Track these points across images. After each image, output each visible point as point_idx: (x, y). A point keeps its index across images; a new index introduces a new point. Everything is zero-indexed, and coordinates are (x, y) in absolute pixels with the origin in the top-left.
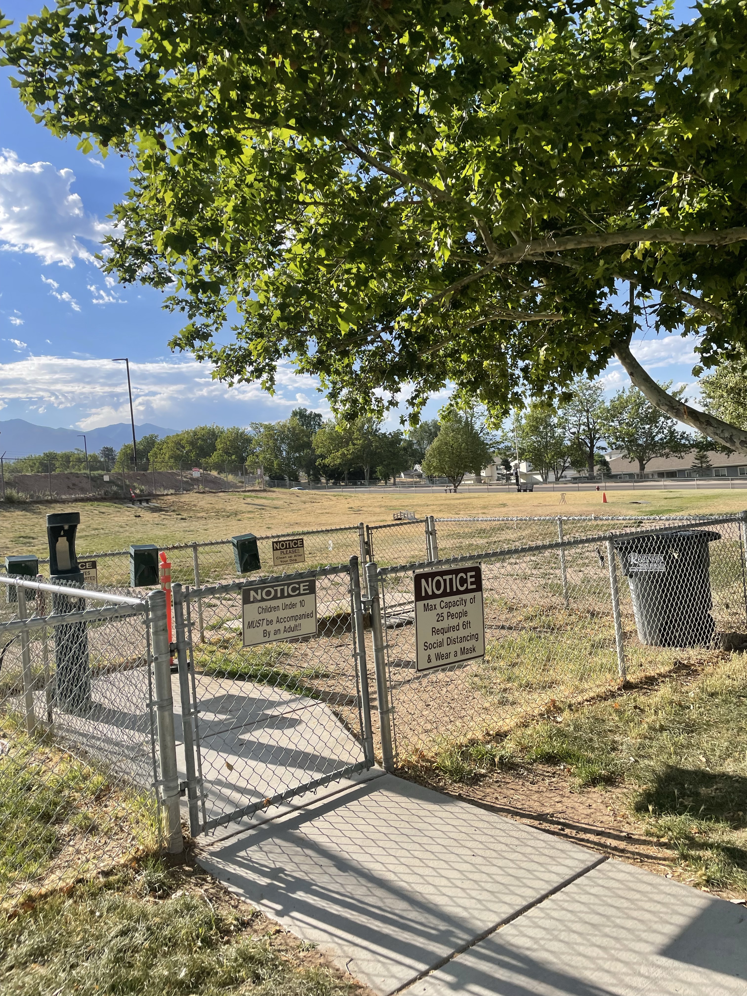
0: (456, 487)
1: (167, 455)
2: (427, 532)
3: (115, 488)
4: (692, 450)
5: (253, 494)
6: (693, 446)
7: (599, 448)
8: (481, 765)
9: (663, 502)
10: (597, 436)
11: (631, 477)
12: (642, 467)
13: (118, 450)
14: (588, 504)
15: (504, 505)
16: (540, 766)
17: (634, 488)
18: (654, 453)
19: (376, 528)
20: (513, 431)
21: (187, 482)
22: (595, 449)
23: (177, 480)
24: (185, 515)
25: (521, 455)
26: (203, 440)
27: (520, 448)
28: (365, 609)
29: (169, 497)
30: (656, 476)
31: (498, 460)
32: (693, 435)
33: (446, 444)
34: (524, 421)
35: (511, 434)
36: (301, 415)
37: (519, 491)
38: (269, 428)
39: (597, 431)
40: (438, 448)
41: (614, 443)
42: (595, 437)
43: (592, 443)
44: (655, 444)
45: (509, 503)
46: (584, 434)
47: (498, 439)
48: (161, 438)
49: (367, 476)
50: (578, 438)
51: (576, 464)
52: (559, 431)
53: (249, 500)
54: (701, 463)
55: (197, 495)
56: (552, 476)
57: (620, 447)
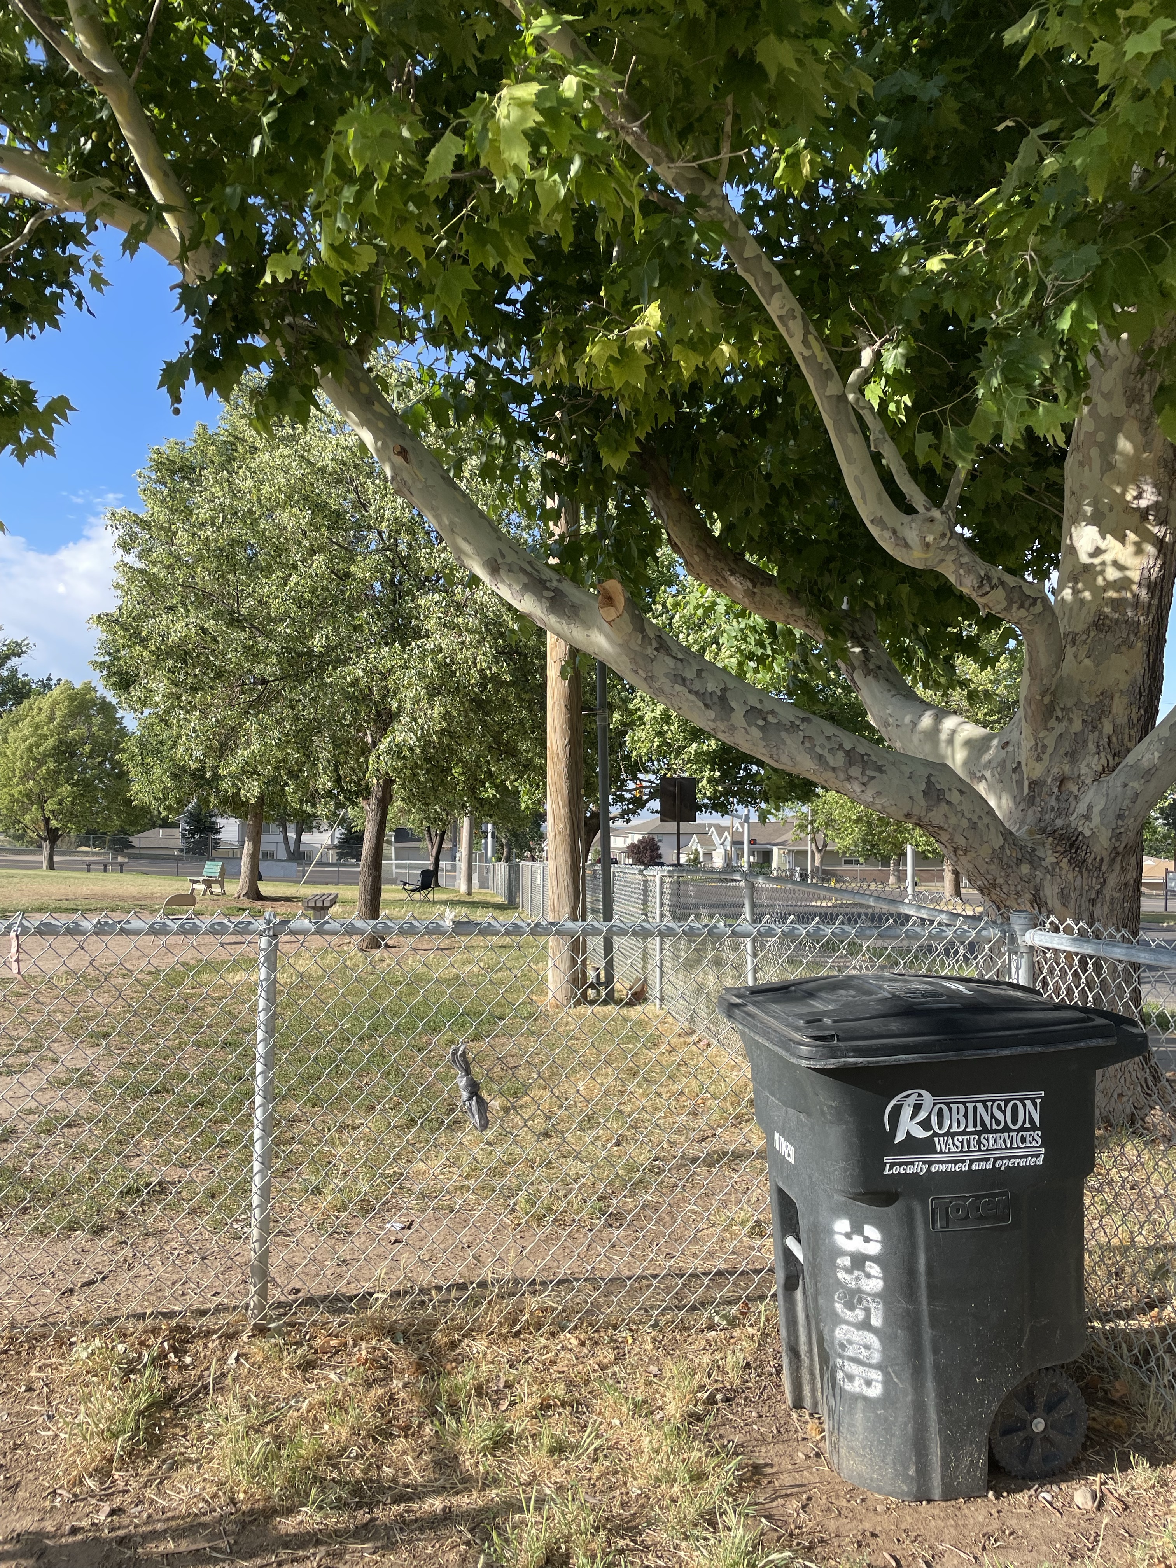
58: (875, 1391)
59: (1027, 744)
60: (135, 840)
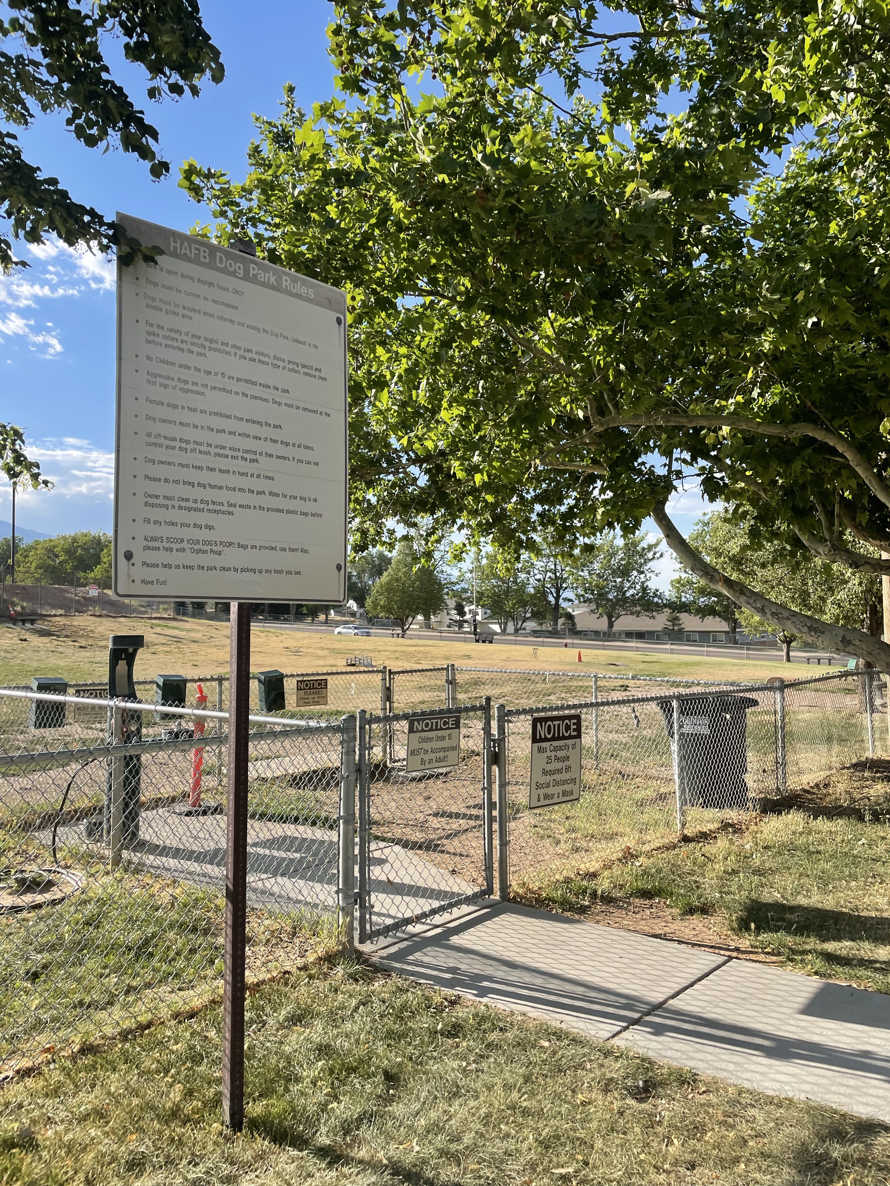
0: (404, 631)
1: (34, 565)
2: (447, 681)
4: (665, 610)
5: (161, 622)
6: (665, 606)
7: (565, 599)
8: (584, 897)
9: (642, 666)
10: (564, 585)
11: (597, 635)
12: (611, 625)
14: (562, 663)
15: (469, 657)
16: (637, 900)
17: (604, 648)
18: (624, 610)
19: (399, 673)
20: (471, 572)
21: (78, 601)
22: (561, 601)
23: (66, 598)
24: (83, 642)
25: (479, 599)
26: (84, 549)
27: (478, 592)
28: (494, 747)
29: (58, 619)
30: (623, 636)
31: (451, 603)
32: (667, 594)
33: (397, 580)
34: (484, 561)
35: (468, 575)
37: (477, 641)
39: (564, 580)
40: (389, 583)
41: (583, 596)
42: (561, 587)
43: (558, 592)
44: (625, 600)
45: (473, 654)
46: (549, 582)
47: (454, 580)
49: (293, 610)
50: (543, 586)
51: (537, 616)
52: (523, 576)
53: (158, 630)
54: (673, 625)
55: (93, 618)
56: (511, 627)
57: (588, 601)
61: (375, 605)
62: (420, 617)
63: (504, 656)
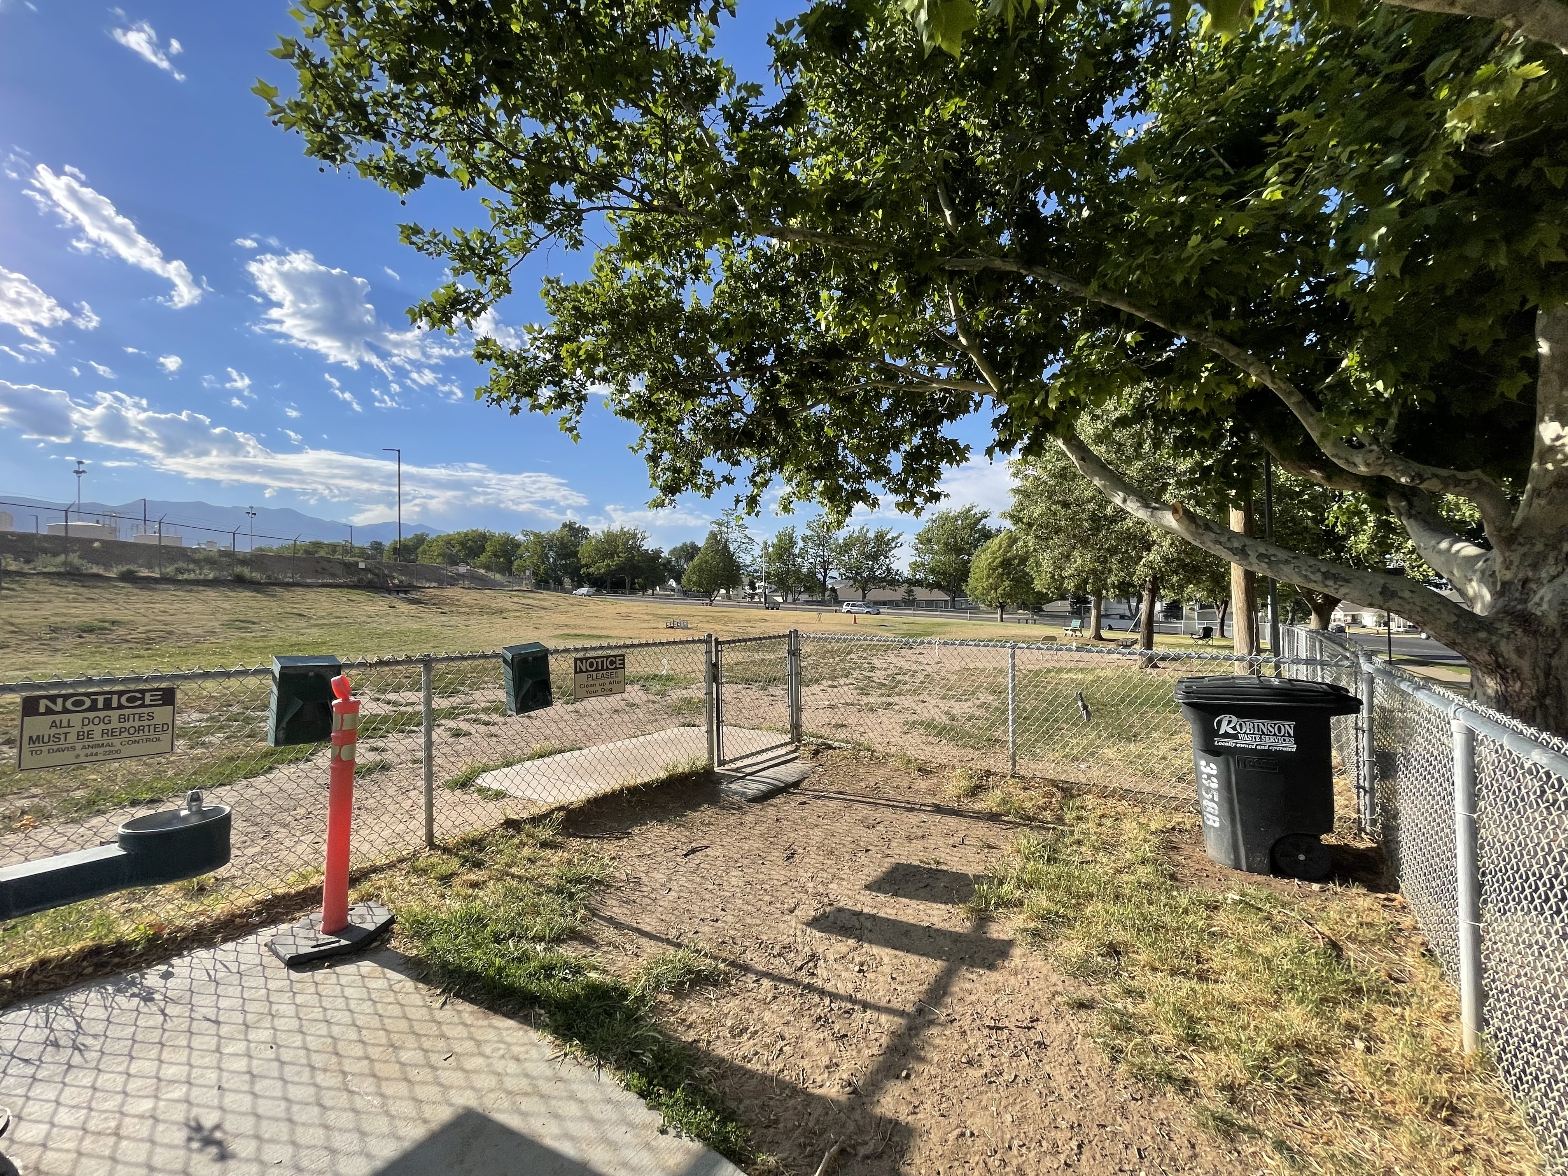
1: (436, 552)
2: (789, 652)
3: (370, 576)
4: (903, 585)
5: (520, 594)
6: (904, 582)
7: (831, 577)
9: (905, 627)
10: (830, 567)
12: (864, 596)
13: (387, 543)
14: (841, 625)
15: (766, 621)
18: (874, 585)
19: (728, 642)
20: (761, 557)
21: (452, 577)
22: (827, 578)
23: (441, 575)
24: (446, 609)
25: (767, 578)
26: (473, 541)
27: (766, 572)
29: (431, 590)
31: (746, 580)
32: (905, 573)
33: (705, 562)
34: (771, 549)
35: (759, 560)
36: (570, 527)
37: (769, 609)
38: (537, 536)
39: (830, 563)
40: (700, 564)
41: (844, 574)
42: (828, 568)
43: (825, 572)
44: (875, 578)
46: (819, 565)
47: (748, 563)
48: (432, 536)
49: (628, 586)
50: (814, 568)
51: (808, 590)
53: (516, 599)
54: (909, 596)
55: (462, 590)
56: (790, 598)
57: (848, 578)
58: (1217, 825)
59: (1499, 560)
60: (1044, 607)
61: (689, 580)
62: (723, 591)
63: (793, 619)
